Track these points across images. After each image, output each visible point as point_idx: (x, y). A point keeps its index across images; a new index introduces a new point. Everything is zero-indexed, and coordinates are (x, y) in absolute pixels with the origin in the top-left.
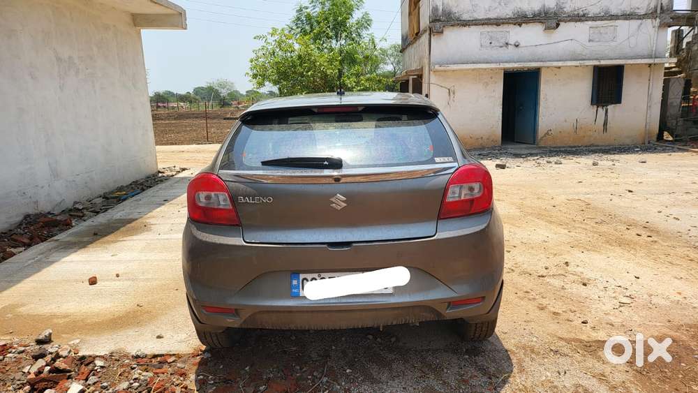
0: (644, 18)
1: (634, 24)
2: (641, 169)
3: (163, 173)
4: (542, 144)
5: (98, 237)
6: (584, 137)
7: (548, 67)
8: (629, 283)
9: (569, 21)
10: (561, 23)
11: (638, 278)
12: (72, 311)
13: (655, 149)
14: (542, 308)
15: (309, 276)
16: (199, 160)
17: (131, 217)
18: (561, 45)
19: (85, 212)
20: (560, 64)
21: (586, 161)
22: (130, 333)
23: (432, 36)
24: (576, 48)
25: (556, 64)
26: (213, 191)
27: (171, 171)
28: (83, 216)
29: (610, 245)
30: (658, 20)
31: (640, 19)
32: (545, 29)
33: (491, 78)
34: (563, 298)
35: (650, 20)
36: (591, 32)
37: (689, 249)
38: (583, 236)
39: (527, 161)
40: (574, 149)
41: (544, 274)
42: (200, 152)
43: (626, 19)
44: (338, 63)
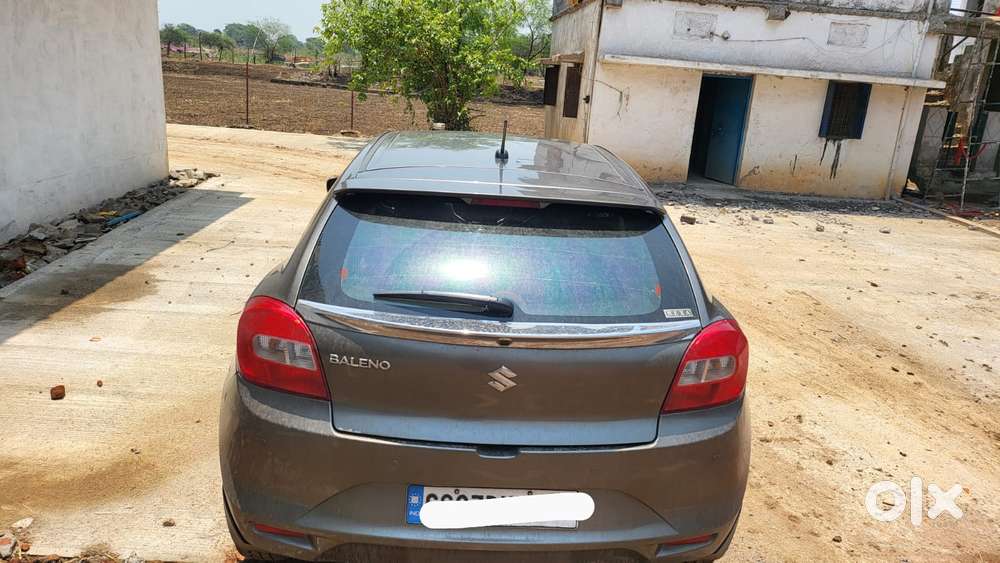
0: (908, 18)
1: (893, 24)
2: (883, 244)
3: (176, 179)
4: (744, 186)
5: (70, 298)
6: (803, 181)
7: (766, 75)
8: (893, 465)
9: (805, 10)
10: (792, 12)
11: (905, 455)
12: (19, 454)
13: (900, 210)
14: (772, 506)
15: (440, 492)
16: (234, 159)
17: (122, 262)
18: (787, 44)
19: (49, 248)
20: (784, 73)
21: (806, 221)
22: (120, 511)
23: (605, 9)
24: (808, 50)
25: (778, 72)
26: (285, 337)
27: (190, 177)
28: (45, 254)
29: (856, 385)
30: (927, 23)
31: (903, 18)
32: (769, 18)
33: (684, 82)
34: (802, 488)
35: (915, 23)
36: (833, 30)
37: (968, 403)
38: (815, 365)
39: (724, 212)
40: (787, 198)
41: (769, 437)
42: (234, 143)
43: (883, 16)
44: (457, 28)
